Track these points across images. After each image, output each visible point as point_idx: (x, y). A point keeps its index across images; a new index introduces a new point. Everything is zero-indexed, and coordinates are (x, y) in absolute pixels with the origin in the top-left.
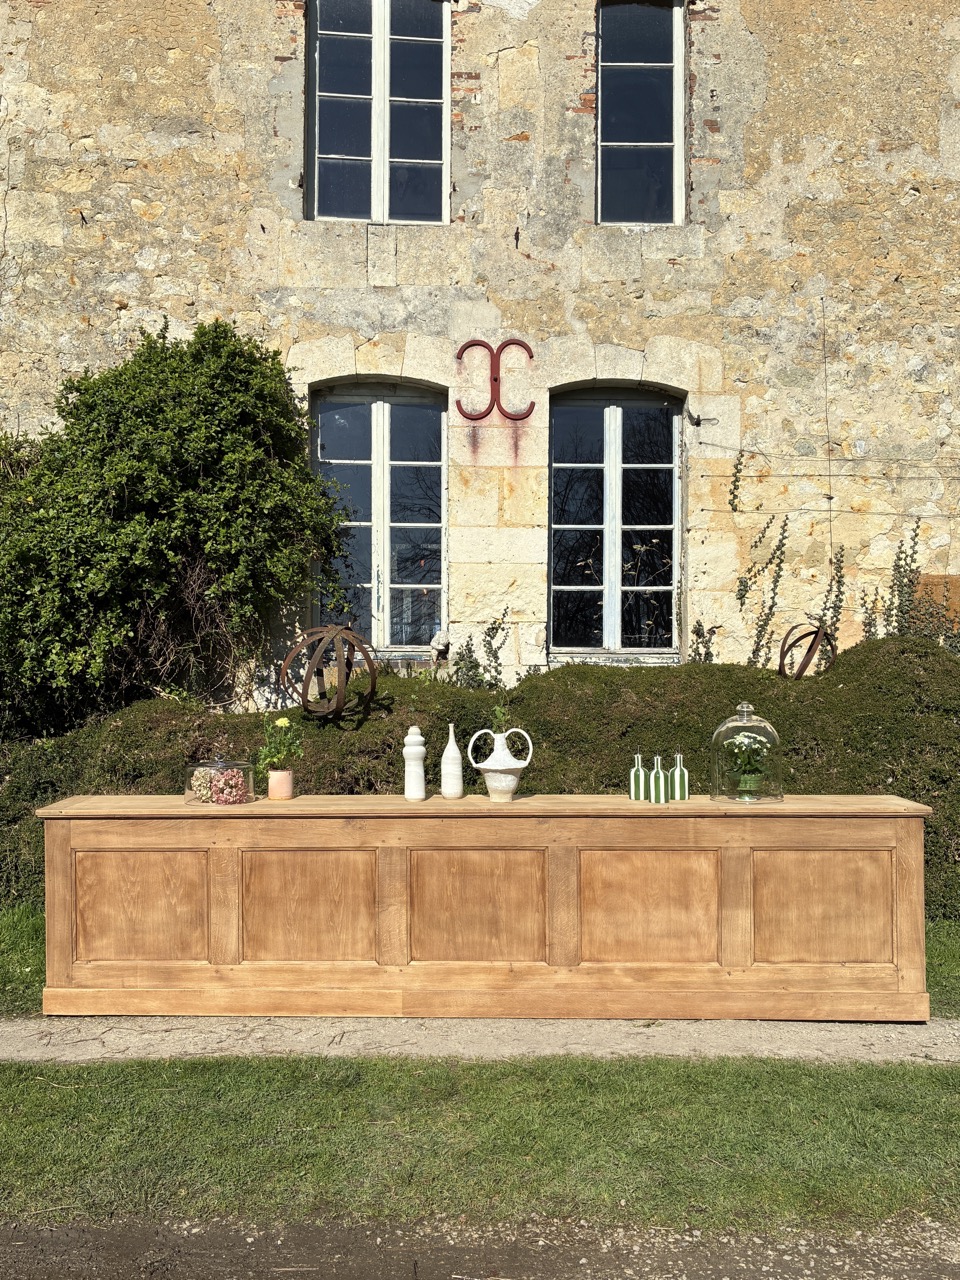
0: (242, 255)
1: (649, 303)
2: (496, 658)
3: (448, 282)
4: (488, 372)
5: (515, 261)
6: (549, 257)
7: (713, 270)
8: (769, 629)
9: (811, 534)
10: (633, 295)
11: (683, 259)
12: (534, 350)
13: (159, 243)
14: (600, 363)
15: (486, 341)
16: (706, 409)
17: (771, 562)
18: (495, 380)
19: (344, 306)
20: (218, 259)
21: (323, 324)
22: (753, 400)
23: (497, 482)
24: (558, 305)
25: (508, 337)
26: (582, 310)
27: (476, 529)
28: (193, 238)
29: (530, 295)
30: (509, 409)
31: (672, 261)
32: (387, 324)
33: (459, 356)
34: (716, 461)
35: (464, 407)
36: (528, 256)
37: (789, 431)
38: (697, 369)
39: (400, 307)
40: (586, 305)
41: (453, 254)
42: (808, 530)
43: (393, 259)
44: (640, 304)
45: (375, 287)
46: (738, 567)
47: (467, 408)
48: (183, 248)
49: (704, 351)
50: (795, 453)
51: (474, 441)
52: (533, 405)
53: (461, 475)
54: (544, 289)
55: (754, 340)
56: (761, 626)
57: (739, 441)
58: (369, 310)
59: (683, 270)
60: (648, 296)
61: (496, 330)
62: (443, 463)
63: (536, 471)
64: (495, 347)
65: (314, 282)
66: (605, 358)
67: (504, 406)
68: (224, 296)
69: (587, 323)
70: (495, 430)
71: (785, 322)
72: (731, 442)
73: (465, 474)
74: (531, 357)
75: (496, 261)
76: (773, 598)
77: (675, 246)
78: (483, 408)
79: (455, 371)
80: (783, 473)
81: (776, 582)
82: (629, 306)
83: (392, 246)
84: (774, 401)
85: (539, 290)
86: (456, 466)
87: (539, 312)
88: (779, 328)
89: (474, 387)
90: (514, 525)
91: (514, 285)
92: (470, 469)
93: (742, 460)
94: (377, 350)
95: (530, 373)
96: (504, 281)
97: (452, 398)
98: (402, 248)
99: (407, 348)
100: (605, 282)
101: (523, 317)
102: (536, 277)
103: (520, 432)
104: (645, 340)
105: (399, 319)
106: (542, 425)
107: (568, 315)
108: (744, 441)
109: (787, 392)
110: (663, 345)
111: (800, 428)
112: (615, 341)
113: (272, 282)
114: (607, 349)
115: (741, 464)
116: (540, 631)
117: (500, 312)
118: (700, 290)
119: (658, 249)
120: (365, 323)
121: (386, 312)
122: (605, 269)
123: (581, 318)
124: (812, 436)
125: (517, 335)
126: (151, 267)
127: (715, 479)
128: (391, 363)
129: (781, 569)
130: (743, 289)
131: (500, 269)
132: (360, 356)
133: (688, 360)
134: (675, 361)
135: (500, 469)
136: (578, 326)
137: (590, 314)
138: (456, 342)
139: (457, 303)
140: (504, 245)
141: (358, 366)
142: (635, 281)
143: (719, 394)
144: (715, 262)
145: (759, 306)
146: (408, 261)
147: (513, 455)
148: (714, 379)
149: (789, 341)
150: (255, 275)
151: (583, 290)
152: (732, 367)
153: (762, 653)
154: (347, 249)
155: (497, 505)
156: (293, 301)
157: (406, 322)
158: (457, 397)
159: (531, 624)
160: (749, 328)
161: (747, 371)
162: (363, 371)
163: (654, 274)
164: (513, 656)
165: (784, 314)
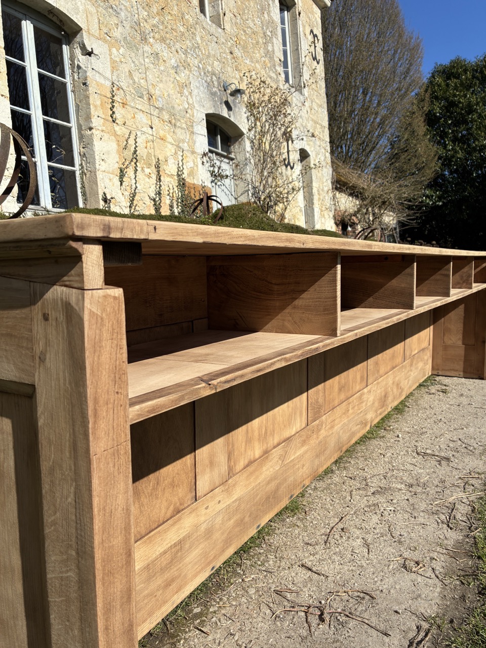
9: (146, 148)
16: (93, 46)
17: (132, 161)
22: (115, 51)
34: (101, 85)
37: (132, 79)
38: (85, 15)
42: (145, 145)
46: (118, 160)
49: (88, 4)
50: (136, 94)
55: (111, 11)
56: (131, 200)
72: (107, 75)
76: (135, 184)
80: (132, 105)
81: (135, 173)
84: (124, 56)
88: (121, 10)
93: (114, 89)
108: (113, 77)
109: (129, 53)
111: (136, 79)
115: (113, 92)
124: (142, 87)
127: (102, 97)
129: (137, 166)
133: (80, 6)
134: (74, 3)
143: (98, 39)
148: (95, 27)
149: (126, 20)
152: (102, 23)
160: (108, 1)
161: (110, 30)
165: (122, 2)
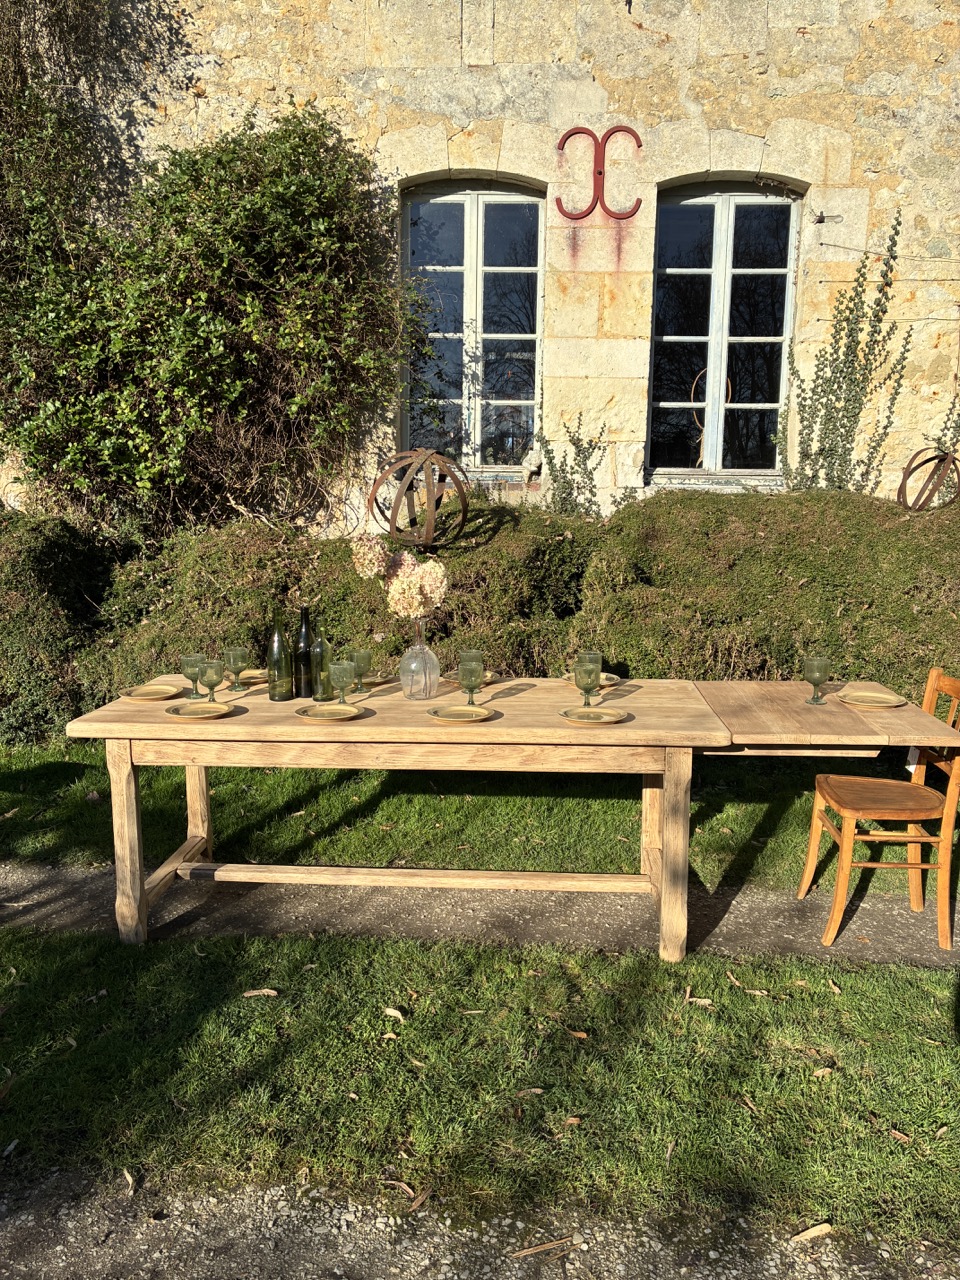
0: (325, 30)
1: (774, 80)
2: (592, 479)
3: (550, 59)
4: (592, 165)
5: (625, 31)
6: (662, 26)
7: (848, 41)
8: (882, 450)
9: (936, 347)
10: (756, 70)
11: (816, 26)
12: (642, 138)
13: (237, 18)
14: (715, 152)
15: (590, 128)
16: (831, 204)
17: (889, 377)
18: (599, 173)
19: (436, 89)
20: (300, 36)
21: (414, 111)
22: (885, 193)
23: (597, 288)
24: (672, 82)
25: (615, 123)
26: (698, 89)
27: (574, 341)
28: (273, 12)
29: (641, 72)
30: (613, 209)
31: (802, 31)
32: (483, 110)
33: (561, 146)
34: (838, 264)
35: (564, 206)
36: (640, 26)
37: (922, 229)
38: (822, 158)
39: (497, 89)
40: (702, 83)
41: (557, 25)
42: (935, 342)
43: (489, 32)
44: (763, 82)
45: (470, 66)
47: (568, 206)
48: (262, 24)
49: (833, 136)
50: (927, 255)
51: (574, 244)
52: (639, 202)
53: (559, 281)
54: (656, 64)
55: (891, 122)
56: (874, 448)
57: (864, 241)
58: (463, 93)
59: (814, 40)
60: (773, 71)
61: (601, 115)
62: (540, 269)
63: (639, 278)
64: (600, 135)
65: (404, 60)
66: (721, 147)
67: (607, 204)
68: (307, 79)
69: (703, 105)
70: (597, 230)
71: (926, 102)
72: (855, 243)
73: (564, 280)
74: (640, 146)
75: (603, 33)
76: (888, 417)
77: (807, 12)
78: (584, 206)
79: (555, 164)
80: (911, 277)
81: (893, 400)
82: (751, 83)
83: (489, 16)
84: (907, 192)
85: (650, 67)
86: (554, 271)
87: (648, 93)
88: (919, 109)
89: (575, 182)
90: (615, 336)
91: (624, 61)
92: (569, 275)
93: (867, 262)
94: (471, 141)
95: (637, 165)
96: (612, 56)
97: (551, 193)
98: (500, 18)
99: (505, 138)
100: (725, 56)
101: (633, 98)
102: (649, 51)
103: (624, 233)
104: (767, 124)
105: (495, 104)
106: (648, 226)
107: (682, 97)
108: (871, 242)
109: (923, 183)
110: (787, 130)
111: (934, 225)
112: (734, 126)
113: (358, 62)
114: (725, 136)
115: (865, 267)
116: (638, 451)
117: (606, 94)
118: (832, 63)
119: (787, 16)
120: (459, 109)
121: (481, 96)
122: (725, 40)
123: (697, 99)
124: (948, 235)
125: (625, 121)
126: (229, 47)
127: (834, 285)
128: (486, 156)
129: (900, 385)
130: (881, 63)
131: (608, 43)
132: (454, 148)
133: (814, 147)
134: (798, 149)
135: (602, 275)
136: (693, 108)
137: (707, 93)
138: (557, 131)
139: (560, 84)
140: (613, 13)
141: (451, 160)
142: (759, 54)
143: (846, 186)
144: (850, 31)
145: (897, 83)
146: (506, 34)
147: (616, 259)
148: (842, 167)
149: (929, 123)
150: (340, 54)
151: (699, 65)
152: (863, 155)
153: (872, 477)
154: (439, 21)
155: (596, 314)
156: (382, 83)
157: (503, 107)
158: (557, 194)
159: (629, 443)
160: (885, 108)
161: (880, 159)
162: (455, 166)
163: (781, 45)
164: (610, 477)
165: (925, 92)
